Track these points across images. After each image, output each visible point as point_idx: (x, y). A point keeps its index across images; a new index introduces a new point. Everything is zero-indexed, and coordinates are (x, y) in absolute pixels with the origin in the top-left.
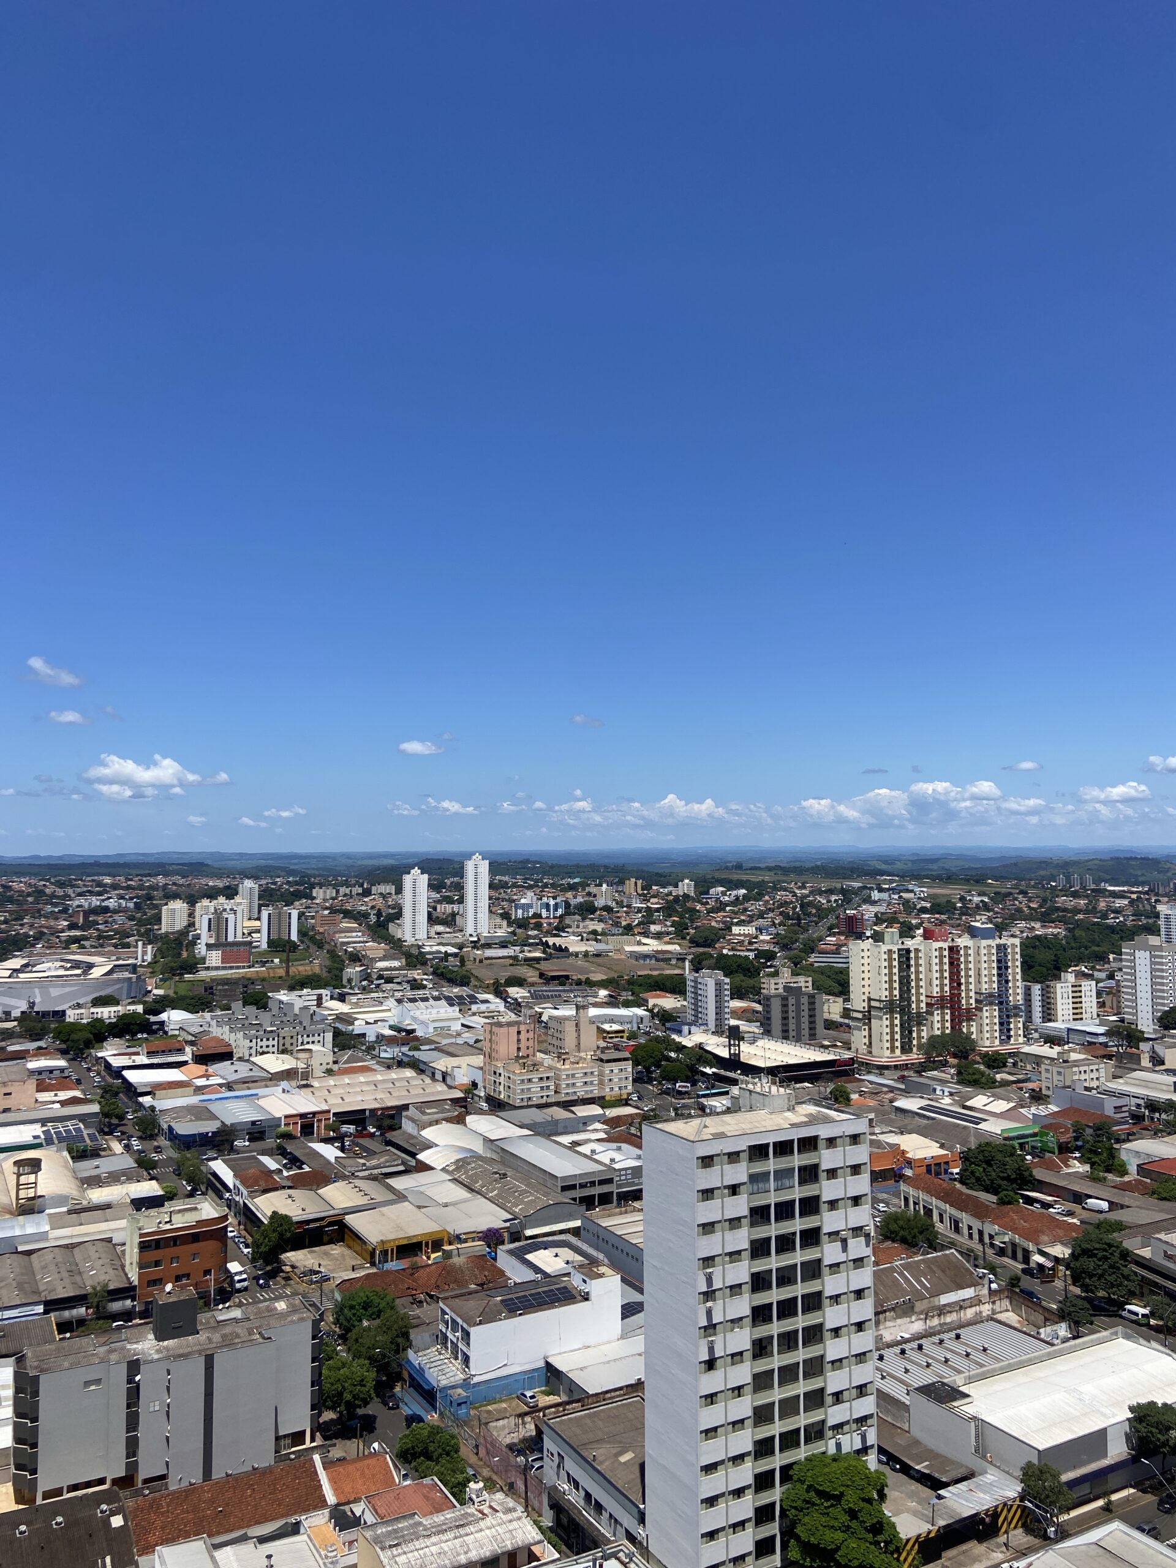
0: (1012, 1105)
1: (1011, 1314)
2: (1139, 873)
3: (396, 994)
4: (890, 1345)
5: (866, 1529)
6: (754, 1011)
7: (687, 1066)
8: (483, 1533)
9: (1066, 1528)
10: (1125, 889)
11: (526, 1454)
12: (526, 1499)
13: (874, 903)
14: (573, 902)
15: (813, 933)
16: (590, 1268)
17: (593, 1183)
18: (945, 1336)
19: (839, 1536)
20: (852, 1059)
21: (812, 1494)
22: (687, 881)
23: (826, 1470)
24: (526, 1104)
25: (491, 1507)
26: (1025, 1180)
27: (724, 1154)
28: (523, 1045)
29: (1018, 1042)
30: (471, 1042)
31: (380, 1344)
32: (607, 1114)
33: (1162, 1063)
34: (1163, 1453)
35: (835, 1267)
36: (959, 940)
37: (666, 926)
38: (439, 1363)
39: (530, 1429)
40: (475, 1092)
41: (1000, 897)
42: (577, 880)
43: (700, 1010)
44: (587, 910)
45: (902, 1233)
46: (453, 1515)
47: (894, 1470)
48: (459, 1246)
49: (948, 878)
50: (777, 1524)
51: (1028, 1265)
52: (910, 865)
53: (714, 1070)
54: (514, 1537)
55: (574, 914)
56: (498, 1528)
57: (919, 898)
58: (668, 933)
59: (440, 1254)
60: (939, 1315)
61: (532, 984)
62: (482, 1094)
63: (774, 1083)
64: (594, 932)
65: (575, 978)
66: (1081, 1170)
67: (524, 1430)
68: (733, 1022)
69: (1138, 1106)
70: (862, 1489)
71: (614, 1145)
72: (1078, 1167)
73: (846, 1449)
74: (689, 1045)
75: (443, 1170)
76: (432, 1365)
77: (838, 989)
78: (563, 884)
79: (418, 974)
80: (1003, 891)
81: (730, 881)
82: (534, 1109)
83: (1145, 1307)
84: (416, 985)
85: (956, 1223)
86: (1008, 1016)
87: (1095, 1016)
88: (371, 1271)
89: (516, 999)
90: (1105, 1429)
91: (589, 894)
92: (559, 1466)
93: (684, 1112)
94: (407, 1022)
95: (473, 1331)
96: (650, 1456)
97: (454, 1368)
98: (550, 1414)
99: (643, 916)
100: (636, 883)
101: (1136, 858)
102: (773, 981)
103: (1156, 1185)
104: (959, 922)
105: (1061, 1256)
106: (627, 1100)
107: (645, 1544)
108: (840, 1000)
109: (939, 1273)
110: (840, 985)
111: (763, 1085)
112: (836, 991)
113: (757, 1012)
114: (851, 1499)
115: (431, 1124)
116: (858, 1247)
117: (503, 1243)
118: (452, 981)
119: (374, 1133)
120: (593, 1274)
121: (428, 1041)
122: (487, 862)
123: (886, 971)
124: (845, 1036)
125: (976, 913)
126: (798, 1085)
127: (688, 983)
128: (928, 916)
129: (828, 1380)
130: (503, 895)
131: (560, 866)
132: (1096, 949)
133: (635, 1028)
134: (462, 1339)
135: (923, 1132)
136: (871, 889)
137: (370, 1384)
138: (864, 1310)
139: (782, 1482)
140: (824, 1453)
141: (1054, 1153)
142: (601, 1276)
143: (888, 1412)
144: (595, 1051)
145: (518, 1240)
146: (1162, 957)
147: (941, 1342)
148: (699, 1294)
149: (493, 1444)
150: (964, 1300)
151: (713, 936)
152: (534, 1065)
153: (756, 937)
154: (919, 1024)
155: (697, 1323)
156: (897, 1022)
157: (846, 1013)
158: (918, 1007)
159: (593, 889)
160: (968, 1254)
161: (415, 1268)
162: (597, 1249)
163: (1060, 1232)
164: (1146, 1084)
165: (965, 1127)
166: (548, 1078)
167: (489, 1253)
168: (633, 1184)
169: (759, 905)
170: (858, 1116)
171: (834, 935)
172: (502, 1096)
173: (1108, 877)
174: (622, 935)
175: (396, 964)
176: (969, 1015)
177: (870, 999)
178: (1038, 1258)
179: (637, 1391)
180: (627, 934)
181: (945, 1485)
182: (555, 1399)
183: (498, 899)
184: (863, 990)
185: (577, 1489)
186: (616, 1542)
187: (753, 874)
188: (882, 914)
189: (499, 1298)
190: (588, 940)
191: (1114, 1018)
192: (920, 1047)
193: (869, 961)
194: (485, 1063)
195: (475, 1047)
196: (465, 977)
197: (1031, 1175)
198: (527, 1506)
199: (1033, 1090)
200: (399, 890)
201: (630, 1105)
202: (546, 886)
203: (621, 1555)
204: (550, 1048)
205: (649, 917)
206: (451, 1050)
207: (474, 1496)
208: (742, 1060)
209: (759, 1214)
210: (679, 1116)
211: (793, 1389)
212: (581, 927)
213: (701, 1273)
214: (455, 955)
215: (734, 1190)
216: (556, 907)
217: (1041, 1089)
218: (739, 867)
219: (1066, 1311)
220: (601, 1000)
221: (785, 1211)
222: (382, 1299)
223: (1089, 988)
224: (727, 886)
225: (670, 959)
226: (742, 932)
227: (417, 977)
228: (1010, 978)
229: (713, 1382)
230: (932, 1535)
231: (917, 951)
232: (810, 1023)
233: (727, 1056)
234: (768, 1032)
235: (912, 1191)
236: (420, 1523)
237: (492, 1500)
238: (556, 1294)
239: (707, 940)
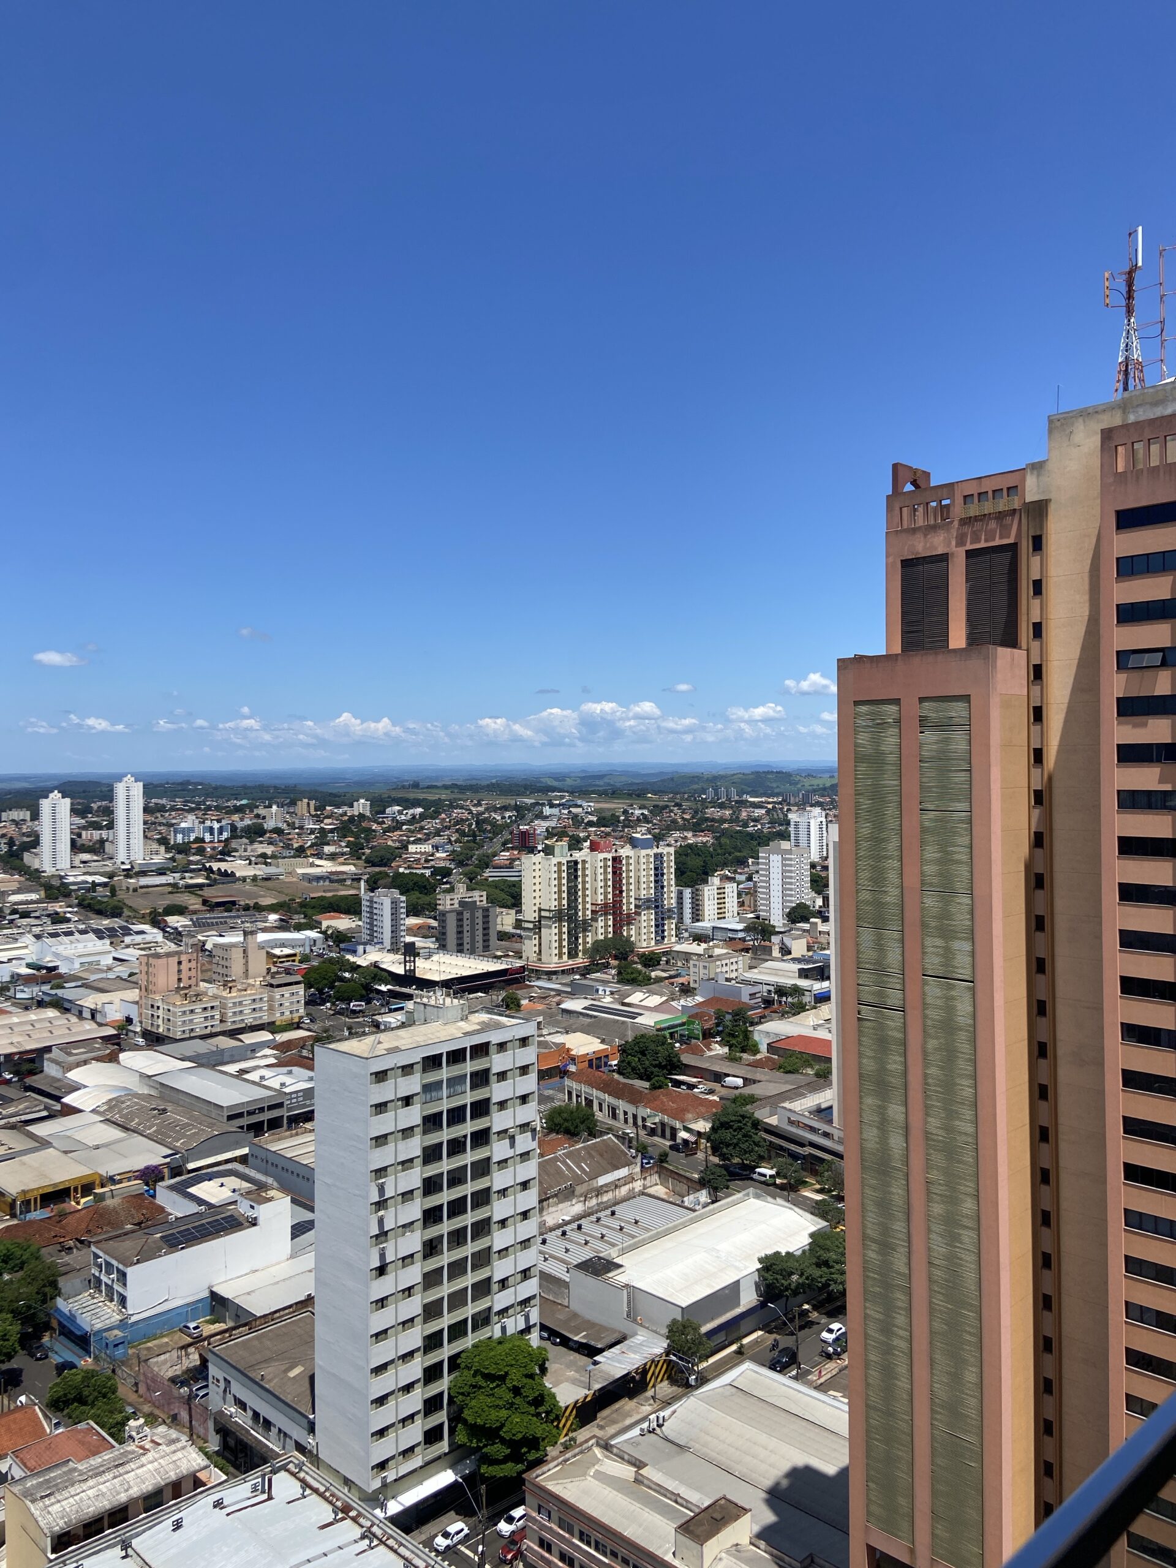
0: (665, 998)
1: (659, 1187)
2: (774, 785)
3: (34, 929)
4: (552, 1229)
5: (528, 1403)
6: (429, 927)
7: (362, 985)
8: (145, 1469)
9: (705, 1374)
10: (763, 799)
11: (190, 1385)
12: (191, 1428)
13: (546, 818)
14: (240, 825)
15: (487, 849)
16: (258, 1194)
17: (262, 1110)
18: (601, 1214)
19: (504, 1413)
20: (523, 967)
21: (479, 1378)
22: (362, 801)
23: (493, 1353)
24: (188, 1036)
25: (153, 1441)
26: (674, 1065)
27: (398, 1068)
28: (184, 976)
29: (671, 942)
30: (125, 976)
31: (25, 1296)
32: (277, 1039)
33: (790, 953)
34: (787, 1296)
35: (503, 1163)
36: (622, 851)
37: (340, 846)
38: (93, 1307)
39: (194, 1359)
40: (130, 1028)
41: (657, 810)
42: (244, 802)
43: (375, 929)
44: (256, 833)
45: (566, 1124)
46: (111, 1455)
47: (555, 1344)
48: (113, 1188)
49: (613, 793)
50: (445, 1412)
51: (675, 1141)
52: (579, 781)
53: (389, 987)
54: (178, 1467)
55: (241, 837)
56: (161, 1461)
57: (586, 813)
58: (343, 854)
59: (91, 1197)
60: (597, 1196)
61: (195, 912)
62: (138, 1029)
63: (448, 995)
64: (264, 856)
65: (242, 903)
66: (721, 1052)
67: (188, 1361)
68: (409, 939)
69: (769, 991)
70: (525, 1366)
71: (285, 1070)
72: (719, 1050)
73: (510, 1331)
74: (364, 964)
75: (93, 1111)
76: (85, 1310)
77: (510, 901)
78: (228, 807)
79: (61, 907)
80: (661, 804)
81: (407, 800)
82: (198, 1040)
83: (772, 1168)
84: (57, 918)
85: (614, 1110)
86: (663, 919)
87: (736, 915)
88: (11, 1223)
89: (176, 929)
90: (738, 1281)
91: (258, 816)
92: (225, 1391)
93: (358, 1030)
94: (48, 959)
95: (129, 1271)
96: (320, 1367)
97: (109, 1311)
98: (215, 1342)
99: (316, 837)
100: (308, 804)
101: (772, 772)
102: (448, 897)
103: (782, 1060)
104: (621, 834)
105: (703, 1130)
106: (298, 1023)
107: (315, 1452)
108: (513, 912)
109: (597, 1158)
110: (513, 897)
111: (438, 997)
112: (509, 903)
113: (433, 928)
114: (515, 1377)
115: (78, 1065)
116: (525, 1142)
117: (162, 1179)
118: (101, 913)
119: (11, 1078)
120: (261, 1199)
121: (74, 978)
122: (141, 784)
123: (556, 882)
124: (517, 946)
125: (637, 826)
126: (471, 996)
127: (363, 903)
128: (594, 829)
129: (495, 1269)
130: (161, 819)
131: (225, 788)
132: (738, 854)
133: (308, 951)
134: (118, 1280)
135: (586, 1030)
136: (543, 805)
137: (14, 1338)
138: (529, 1199)
139: (449, 1372)
140: (490, 1338)
141: (699, 1039)
142: (270, 1200)
143: (549, 1291)
144: (264, 977)
145: (180, 1174)
146: (791, 859)
147: (598, 1220)
148: (371, 1204)
149: (154, 1380)
150: (619, 1180)
151: (388, 856)
152: (197, 995)
153: (432, 855)
154: (585, 930)
155: (368, 1232)
156: (565, 930)
157: (518, 924)
158: (584, 915)
159: (261, 811)
160: (623, 1138)
161: (63, 1215)
162: (266, 1174)
163: (703, 1109)
164: (776, 972)
165: (623, 1022)
166: (212, 1007)
167: (146, 1191)
168: (305, 1106)
169: (436, 823)
170: (527, 1020)
171: (508, 850)
172: (161, 1030)
173: (750, 789)
174: (294, 857)
175: (34, 896)
176: (629, 920)
177: (540, 910)
178: (683, 1135)
179: (306, 1306)
180: (299, 857)
181: (600, 1351)
182: (222, 1326)
183: (155, 823)
184: (534, 901)
185: (245, 1410)
186: (286, 1454)
187: (430, 793)
188: (553, 828)
189: (159, 1235)
190: (256, 864)
191: (752, 915)
192: (585, 952)
193: (540, 873)
194: (141, 997)
195: (130, 981)
196: (116, 907)
197: (679, 1061)
198: (192, 1435)
199: (683, 984)
200: (35, 816)
201: (302, 1028)
202: (209, 808)
203: (291, 1466)
204: (215, 977)
205: (323, 838)
206: (101, 985)
207: (134, 1434)
208: (417, 975)
209: (432, 1122)
210: (352, 1035)
211: (462, 1282)
212: (249, 850)
213: (373, 1184)
214: (105, 885)
215: (407, 1101)
216: (221, 831)
217: (689, 983)
218: (416, 785)
219: (707, 1179)
220: (271, 925)
221: (456, 1116)
222: (25, 1250)
223: (731, 889)
224: (404, 804)
225: (345, 880)
226: (418, 850)
227: (59, 910)
228: (665, 883)
229: (384, 1286)
230: (588, 1399)
231: (584, 862)
232: (484, 935)
233: (403, 973)
234: (443, 947)
235: (575, 1085)
236: (75, 1469)
237: (154, 1434)
238: (222, 1224)
239: (383, 859)
